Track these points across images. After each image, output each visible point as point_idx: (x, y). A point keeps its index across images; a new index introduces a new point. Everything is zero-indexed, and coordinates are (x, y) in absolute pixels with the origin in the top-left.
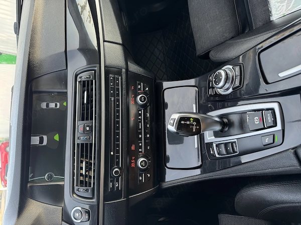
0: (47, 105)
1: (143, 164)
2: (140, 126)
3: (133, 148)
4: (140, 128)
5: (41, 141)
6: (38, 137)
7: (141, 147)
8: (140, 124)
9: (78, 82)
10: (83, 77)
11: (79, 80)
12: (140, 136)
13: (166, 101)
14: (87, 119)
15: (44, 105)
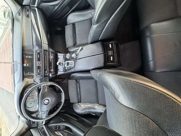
7: (52, 67)
8: (52, 62)
9: (36, 53)
14: (39, 61)
15: (27, 57)
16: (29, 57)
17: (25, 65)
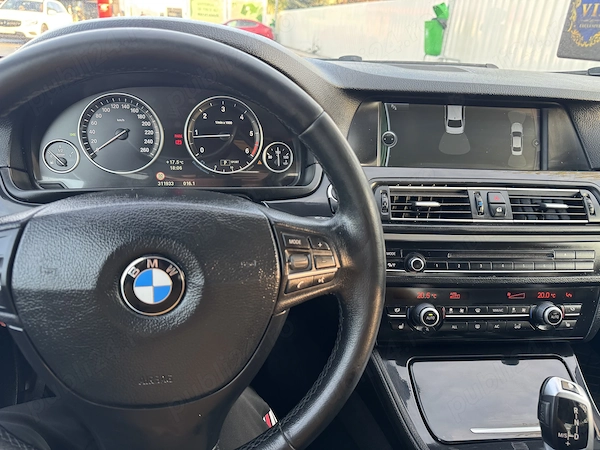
0: (517, 134)
1: (431, 317)
2: (497, 310)
3: (454, 295)
4: (494, 310)
5: (455, 124)
6: (460, 118)
7: (456, 311)
8: (501, 310)
9: (578, 191)
10: (589, 201)
11: (584, 193)
12: (478, 311)
13: (521, 362)
14: (514, 209)
15: (517, 127)
16: (517, 142)
17: (455, 113)
